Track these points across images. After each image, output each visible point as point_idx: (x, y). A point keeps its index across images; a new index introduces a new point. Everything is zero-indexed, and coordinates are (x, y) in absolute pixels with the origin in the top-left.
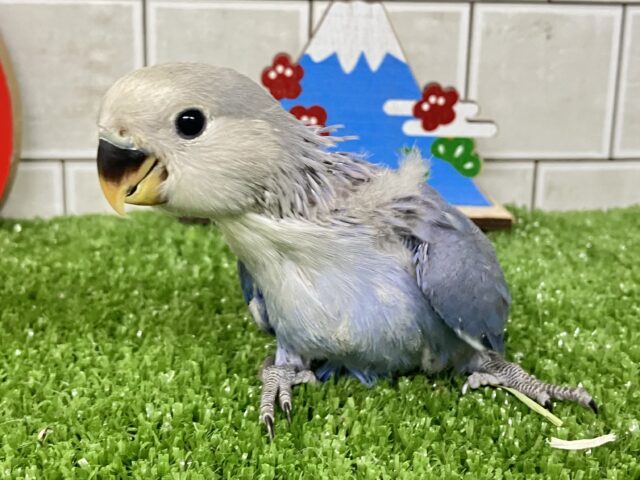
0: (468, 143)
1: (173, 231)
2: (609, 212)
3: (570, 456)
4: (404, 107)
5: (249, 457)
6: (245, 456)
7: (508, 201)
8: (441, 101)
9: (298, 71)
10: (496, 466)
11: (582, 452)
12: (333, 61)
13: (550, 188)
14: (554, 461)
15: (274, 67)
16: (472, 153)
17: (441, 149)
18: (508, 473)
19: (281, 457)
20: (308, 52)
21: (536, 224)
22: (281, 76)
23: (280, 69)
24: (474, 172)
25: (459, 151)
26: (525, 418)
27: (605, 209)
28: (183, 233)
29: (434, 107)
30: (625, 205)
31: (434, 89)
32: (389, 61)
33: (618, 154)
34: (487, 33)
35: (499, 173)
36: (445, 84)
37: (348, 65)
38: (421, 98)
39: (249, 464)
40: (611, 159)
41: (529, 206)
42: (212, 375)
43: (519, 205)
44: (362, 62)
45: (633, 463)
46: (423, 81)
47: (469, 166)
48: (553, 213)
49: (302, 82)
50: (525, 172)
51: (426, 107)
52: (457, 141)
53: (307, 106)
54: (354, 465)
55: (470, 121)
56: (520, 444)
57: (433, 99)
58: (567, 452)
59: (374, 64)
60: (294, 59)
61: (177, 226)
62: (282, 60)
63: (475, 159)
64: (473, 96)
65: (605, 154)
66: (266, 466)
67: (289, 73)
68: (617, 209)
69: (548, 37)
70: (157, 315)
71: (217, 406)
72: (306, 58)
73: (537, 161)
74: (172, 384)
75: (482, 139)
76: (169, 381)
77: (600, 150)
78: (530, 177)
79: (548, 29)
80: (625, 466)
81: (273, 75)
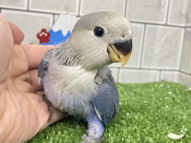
9: (49, 34)
12: (60, 32)
13: (123, 76)
15: (41, 33)
20: (52, 29)
22: (43, 36)
23: (43, 33)
33: (142, 67)
37: (65, 34)
40: (140, 69)
44: (69, 33)
49: (50, 38)
60: (48, 31)
62: (44, 30)
65: (138, 67)
67: (46, 35)
72: (51, 31)
73: (119, 68)
78: (117, 73)
81: (41, 35)
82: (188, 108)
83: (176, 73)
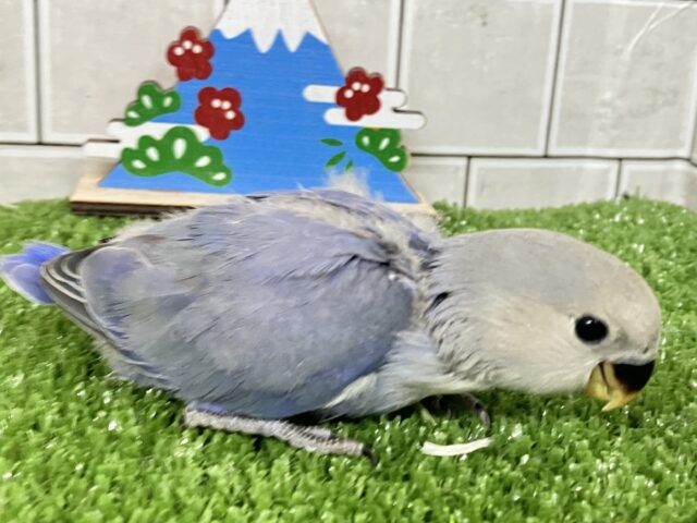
0: (394, 134)
1: (62, 223)
2: (542, 211)
3: (443, 462)
4: (326, 93)
5: (85, 468)
6: (79, 467)
7: (439, 199)
8: (366, 88)
9: (208, 47)
10: (360, 475)
11: (456, 458)
12: (246, 38)
13: (482, 187)
14: (425, 469)
15: (180, 44)
16: (399, 146)
17: (366, 140)
18: (371, 481)
19: (121, 466)
20: (218, 27)
21: (464, 223)
22: (188, 52)
23: (188, 45)
24: (399, 166)
25: (385, 143)
26: (404, 423)
27: (538, 208)
28: (73, 225)
29: (358, 93)
30: (558, 204)
31: (357, 75)
32: (309, 41)
33: (553, 151)
34: (419, 17)
35: (430, 168)
36: (370, 70)
37: (264, 44)
38: (344, 84)
39: (82, 476)
40: (546, 157)
41: (460, 205)
42: (68, 377)
43: (450, 203)
44: (279, 40)
45: (506, 470)
46: (346, 65)
47: (395, 159)
48: (484, 212)
49: (213, 61)
50: (457, 168)
51: (349, 94)
52: (383, 132)
53: (219, 87)
54: (205, 475)
55: (396, 111)
56: (393, 451)
57: (356, 86)
58: (439, 458)
59: (293, 44)
60: (205, 34)
61: (69, 217)
62: (190, 34)
63: (401, 152)
64: (404, 85)
65: (540, 152)
66: (100, 478)
67: (197, 49)
68: (549, 209)
69: (484, 24)
70: (23, 314)
71: (62, 412)
72: (217, 33)
73: (470, 157)
74: (18, 388)
75: (409, 130)
76: (16, 384)
77: (535, 146)
78: (462, 174)
79: (484, 16)
80: (497, 473)
81: (179, 51)
82: (686, 309)
83: (680, 166)
